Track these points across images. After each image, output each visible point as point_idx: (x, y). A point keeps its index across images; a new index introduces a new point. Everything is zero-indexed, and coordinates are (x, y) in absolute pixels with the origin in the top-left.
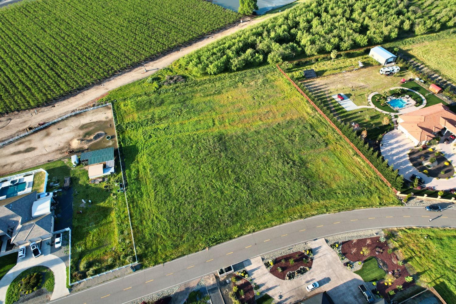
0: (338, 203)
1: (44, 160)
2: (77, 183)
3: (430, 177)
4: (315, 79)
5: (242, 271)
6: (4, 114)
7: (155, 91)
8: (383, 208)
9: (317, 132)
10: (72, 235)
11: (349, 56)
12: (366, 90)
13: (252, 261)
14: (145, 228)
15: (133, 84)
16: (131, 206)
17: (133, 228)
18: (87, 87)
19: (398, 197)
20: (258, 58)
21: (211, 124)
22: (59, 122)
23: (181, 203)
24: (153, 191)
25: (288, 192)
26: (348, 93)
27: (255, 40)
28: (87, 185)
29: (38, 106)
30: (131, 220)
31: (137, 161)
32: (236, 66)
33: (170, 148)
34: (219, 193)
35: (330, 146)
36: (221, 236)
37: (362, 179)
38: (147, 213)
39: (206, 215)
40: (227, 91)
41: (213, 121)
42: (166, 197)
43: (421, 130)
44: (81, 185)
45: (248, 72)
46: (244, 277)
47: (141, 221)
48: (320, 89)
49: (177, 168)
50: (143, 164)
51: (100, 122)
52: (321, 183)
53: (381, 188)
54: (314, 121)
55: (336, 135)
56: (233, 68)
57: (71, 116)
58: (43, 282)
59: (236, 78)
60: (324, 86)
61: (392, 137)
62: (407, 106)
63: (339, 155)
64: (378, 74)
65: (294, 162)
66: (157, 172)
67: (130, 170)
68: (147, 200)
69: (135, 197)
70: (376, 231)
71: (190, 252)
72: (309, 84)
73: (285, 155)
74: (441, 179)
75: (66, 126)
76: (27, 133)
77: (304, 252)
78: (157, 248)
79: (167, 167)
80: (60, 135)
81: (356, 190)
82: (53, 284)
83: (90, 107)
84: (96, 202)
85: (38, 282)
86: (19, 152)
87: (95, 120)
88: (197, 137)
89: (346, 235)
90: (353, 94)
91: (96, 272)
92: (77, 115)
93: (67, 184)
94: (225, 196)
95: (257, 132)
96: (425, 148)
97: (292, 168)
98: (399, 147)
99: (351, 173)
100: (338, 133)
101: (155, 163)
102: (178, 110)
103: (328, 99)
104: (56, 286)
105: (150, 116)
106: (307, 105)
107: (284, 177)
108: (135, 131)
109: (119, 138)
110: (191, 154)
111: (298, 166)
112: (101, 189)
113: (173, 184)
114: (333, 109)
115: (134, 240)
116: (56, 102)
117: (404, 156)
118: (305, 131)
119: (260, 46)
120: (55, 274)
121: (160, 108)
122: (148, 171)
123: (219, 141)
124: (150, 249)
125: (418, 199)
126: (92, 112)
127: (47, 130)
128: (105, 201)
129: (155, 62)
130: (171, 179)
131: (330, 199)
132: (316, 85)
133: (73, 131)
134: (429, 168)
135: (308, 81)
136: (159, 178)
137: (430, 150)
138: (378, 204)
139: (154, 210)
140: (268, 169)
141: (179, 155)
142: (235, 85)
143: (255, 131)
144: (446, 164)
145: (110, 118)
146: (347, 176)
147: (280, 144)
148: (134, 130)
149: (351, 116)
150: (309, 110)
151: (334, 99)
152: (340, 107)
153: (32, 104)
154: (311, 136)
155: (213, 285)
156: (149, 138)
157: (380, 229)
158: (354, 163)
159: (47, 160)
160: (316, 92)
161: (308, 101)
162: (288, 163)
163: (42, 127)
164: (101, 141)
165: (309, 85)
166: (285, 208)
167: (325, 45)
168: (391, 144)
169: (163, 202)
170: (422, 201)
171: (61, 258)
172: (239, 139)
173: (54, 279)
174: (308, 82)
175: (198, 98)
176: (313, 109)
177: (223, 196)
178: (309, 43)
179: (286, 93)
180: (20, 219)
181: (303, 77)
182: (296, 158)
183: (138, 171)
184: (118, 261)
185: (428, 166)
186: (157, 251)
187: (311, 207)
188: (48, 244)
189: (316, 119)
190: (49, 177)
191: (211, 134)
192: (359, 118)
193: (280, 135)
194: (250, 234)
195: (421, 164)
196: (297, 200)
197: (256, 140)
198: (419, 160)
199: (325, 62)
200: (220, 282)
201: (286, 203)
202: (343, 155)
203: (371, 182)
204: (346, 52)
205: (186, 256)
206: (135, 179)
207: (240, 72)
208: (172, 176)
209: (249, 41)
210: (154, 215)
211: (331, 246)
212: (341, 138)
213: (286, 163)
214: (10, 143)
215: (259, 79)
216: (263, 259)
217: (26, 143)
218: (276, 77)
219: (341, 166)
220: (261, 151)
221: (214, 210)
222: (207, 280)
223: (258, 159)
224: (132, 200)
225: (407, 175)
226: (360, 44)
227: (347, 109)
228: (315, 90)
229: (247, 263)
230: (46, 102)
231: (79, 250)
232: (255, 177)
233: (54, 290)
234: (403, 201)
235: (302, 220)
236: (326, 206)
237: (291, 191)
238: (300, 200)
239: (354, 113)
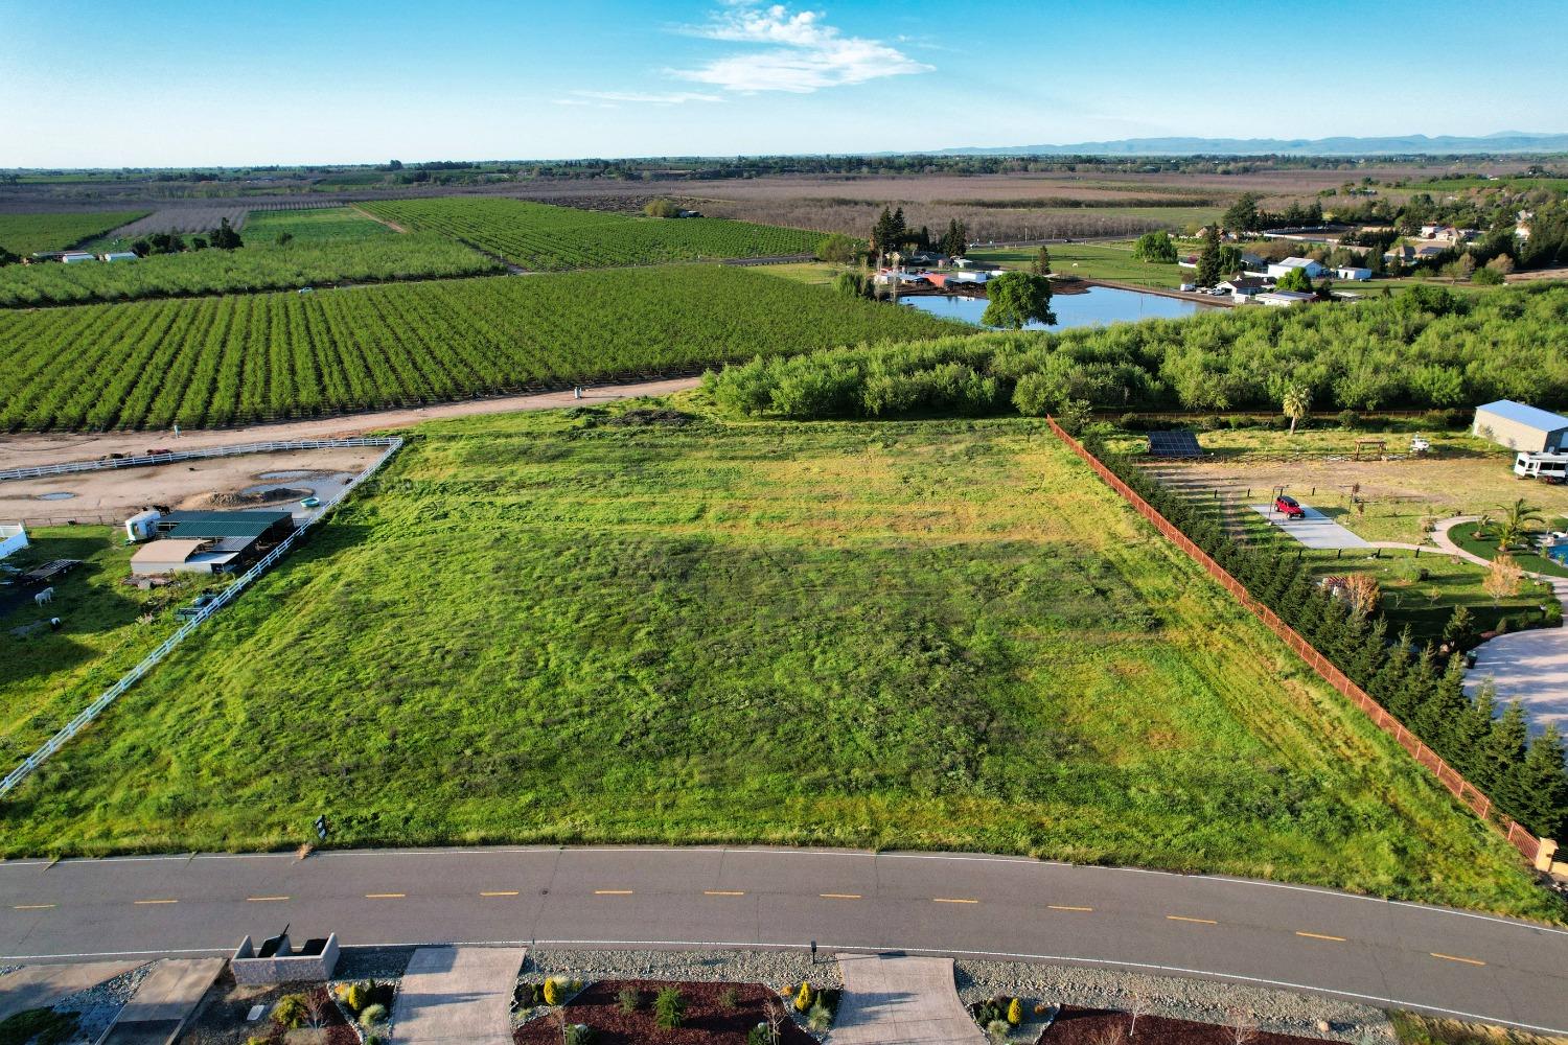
0: (1122, 826)
1: (66, 518)
2: (84, 580)
4: (1195, 464)
5: (371, 983)
6: (95, 430)
7: (562, 433)
8: (1419, 904)
9: (1129, 585)
12: (1430, 507)
13: (466, 956)
14: (137, 727)
15: (515, 415)
16: (174, 658)
17: (96, 719)
18: (376, 409)
20: (977, 386)
21: (684, 516)
22: (212, 457)
23: (358, 682)
24: (297, 633)
25: (862, 738)
26: (1331, 506)
28: (107, 587)
30: (121, 695)
31: (336, 559)
33: (480, 546)
34: (535, 683)
35: (1173, 633)
36: (407, 820)
37: (1308, 760)
39: (417, 736)
40: (814, 457)
41: (702, 510)
42: (320, 658)
44: (87, 586)
45: (926, 426)
46: (357, 1015)
47: (152, 704)
48: (1205, 487)
49: (449, 594)
50: (340, 569)
52: (1060, 741)
53: (1422, 816)
54: (1133, 556)
55: (1219, 604)
57: (259, 452)
59: (869, 434)
60: (1224, 483)
61: (1545, 649)
63: (1212, 667)
64: (1505, 476)
65: (958, 651)
66: (368, 593)
67: (285, 575)
68: (244, 654)
69: (217, 638)
72: (1163, 471)
73: (930, 625)
75: (220, 467)
76: (96, 466)
77: (782, 992)
79: (415, 585)
80: (180, 480)
81: (1255, 794)
83: (335, 441)
87: (315, 467)
88: (603, 536)
89: (1108, 980)
92: (280, 451)
93: (46, 572)
95: (852, 554)
97: (938, 667)
99: (1252, 731)
100: (1235, 599)
101: (385, 570)
102: (600, 476)
103: (1230, 512)
105: (492, 478)
106: (1123, 515)
107: (876, 684)
108: (408, 500)
110: (540, 568)
111: (973, 665)
112: (134, 602)
113: (387, 630)
114: (1243, 537)
115: (56, 752)
118: (1071, 576)
119: (1002, 364)
121: (546, 465)
122: (341, 584)
123: (675, 554)
124: (72, 793)
126: (329, 451)
127: (161, 467)
128: (104, 633)
129: (627, 386)
132: (1191, 477)
133: (226, 478)
135: (1163, 464)
136: (357, 605)
138: (1386, 880)
139: (238, 683)
140: (817, 650)
141: (492, 566)
143: (848, 552)
145: (366, 466)
146: (1222, 739)
147: (928, 594)
148: (407, 496)
149: (1322, 563)
150: (1124, 529)
151: (1256, 513)
152: (1278, 535)
154: (1089, 592)
155: (171, 1007)
156: (435, 518)
158: (1283, 701)
160: (1185, 491)
161: (1131, 508)
162: (926, 649)
163: (152, 460)
165: (1162, 475)
166: (805, 791)
167: (1266, 380)
168: (1532, 671)
169: (294, 669)
172: (765, 560)
174: (1157, 468)
176: (1146, 527)
177: (545, 695)
178: (1197, 370)
179: (1047, 481)
181: (1145, 454)
182: (977, 643)
183: (307, 581)
186: (89, 807)
187: (953, 814)
189: (1146, 553)
190: (18, 552)
191: (664, 536)
193: (948, 572)
194: (555, 849)
196: (888, 772)
197: (834, 571)
199: (1257, 433)
200: (219, 1002)
201: (823, 771)
202: (1233, 669)
203: (1365, 780)
206: (270, 596)
207: (894, 423)
208: (404, 609)
210: (219, 695)
211: (976, 1009)
212: (1241, 616)
213: (914, 647)
214: (30, 477)
215: (957, 442)
216: (527, 966)
217: (70, 484)
218: (1032, 445)
219: (1204, 701)
220: (830, 601)
222: (166, 977)
223: (796, 619)
224: (195, 644)
226: (1428, 393)
227: (1310, 544)
228: (1180, 487)
229: (431, 957)
232: (741, 664)
235: (870, 853)
236: (1040, 825)
237: (881, 734)
238: (908, 774)
239: (1341, 558)
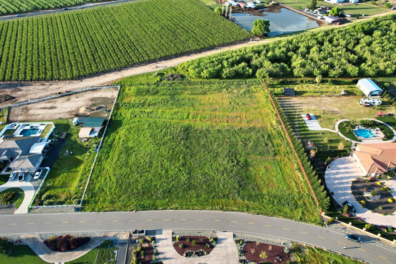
0: (261, 207)
1: (57, 116)
2: (70, 138)
3: (365, 209)
4: (293, 98)
5: (152, 237)
6: (50, 80)
7: (155, 83)
8: (302, 223)
9: (272, 142)
10: (49, 173)
11: (335, 83)
12: (338, 115)
13: (164, 232)
14: (98, 182)
15: (143, 75)
16: (97, 163)
17: (90, 180)
18: (110, 71)
19: (322, 217)
20: (248, 71)
21: (185, 117)
22: (79, 92)
23: (132, 171)
24: (117, 156)
25: (221, 185)
26: (318, 115)
27: (252, 56)
28: (76, 141)
29: (72, 79)
30: (92, 174)
31: (118, 132)
32: (226, 74)
33: (145, 128)
34: (164, 171)
35: (278, 157)
36: (149, 205)
37: (294, 192)
38: (105, 172)
39: (146, 185)
40: (211, 94)
41: (189, 115)
42: (124, 164)
43: (373, 162)
44: (72, 140)
45: (236, 81)
46: (151, 242)
47: (98, 177)
48: (293, 107)
49: (143, 145)
50: (120, 136)
51: (107, 98)
52: (254, 186)
53: (308, 205)
54: (274, 132)
55: (288, 148)
56: (223, 76)
57: (89, 90)
58: (16, 200)
59: (223, 84)
60: (298, 105)
61: (343, 163)
62: (373, 138)
63: (283, 166)
64: (358, 103)
65: (238, 162)
66: (127, 144)
67: (109, 138)
68: (109, 163)
69: (103, 158)
70: (284, 242)
71: (121, 209)
72: (285, 100)
73: (233, 154)
74: (376, 213)
75: (83, 96)
76: (56, 96)
77: (209, 238)
78: (99, 199)
79: (136, 141)
80: (76, 101)
81: (283, 200)
82: (21, 203)
83: (105, 86)
84: (75, 155)
85: (12, 198)
86: (46, 108)
87: (103, 96)
88: (170, 124)
89: (255, 236)
90: (322, 116)
91: (50, 204)
92: (94, 90)
93: (63, 137)
94: (168, 175)
95: (219, 131)
96: (373, 180)
97: (234, 167)
98: (346, 173)
99: (286, 184)
100: (291, 147)
101: (128, 136)
102: (166, 101)
103: (296, 117)
104: (22, 205)
105: (143, 101)
106: (275, 117)
107: (223, 172)
108: (127, 110)
109: (113, 112)
110: (159, 136)
111: (241, 166)
112: (83, 146)
113: (134, 156)
114: (297, 126)
115: (87, 189)
116: (85, 78)
117: (347, 183)
118: (261, 139)
119: (254, 62)
120: (25, 197)
121: (153, 96)
122: (121, 141)
123: (184, 131)
124: (94, 198)
125: (342, 225)
126: (104, 90)
127: (70, 96)
128: (82, 155)
129: (167, 61)
130: (134, 151)
131: (254, 202)
132: (291, 103)
133: (86, 101)
134: (369, 200)
135: (286, 98)
136: (126, 148)
137: (378, 183)
138: (298, 218)
139: (111, 171)
140: (213, 162)
141: (149, 135)
142: (220, 90)
143: (218, 130)
144: (390, 200)
145: (114, 97)
146: (281, 186)
147: (234, 145)
148: (126, 109)
149: (311, 136)
150: (274, 123)
151: (302, 117)
152: (305, 125)
153: (68, 77)
154: (264, 144)
155: (125, 240)
156: (134, 117)
157: (289, 240)
158: (293, 176)
159: (59, 117)
160: (289, 108)
161: (276, 115)
162: (232, 162)
163: (67, 94)
164: (100, 112)
165: (285, 102)
166: (212, 198)
167: (314, 70)
168: (339, 169)
169: (120, 167)
170: (346, 228)
171: (34, 187)
172: (202, 133)
173: (23, 200)
174: (285, 99)
175: (186, 95)
176: (278, 122)
177: (166, 175)
178: (299, 66)
179: (260, 104)
180: (20, 152)
181: (283, 94)
182: (242, 160)
183: (114, 140)
184: (68, 200)
185: (368, 198)
186: (98, 202)
187: (235, 204)
188: (31, 175)
189: (277, 131)
190: (54, 129)
191: (182, 124)
192: (317, 139)
193: (238, 137)
194: (173, 211)
195: (361, 193)
196: (225, 194)
197: (216, 137)
198: (361, 190)
199: (309, 85)
200: (131, 239)
201: (214, 194)
202: (287, 167)
203: (302, 197)
204: (334, 79)
205: (116, 212)
206: (109, 145)
207: (229, 80)
208: (135, 149)
209: (247, 56)
210: (109, 174)
211: (236, 241)
212: (291, 152)
213: (230, 161)
214: (44, 100)
215: (242, 88)
216: (173, 233)
217: (53, 103)
218: (259, 89)
219: (280, 176)
220: (215, 147)
221: (154, 183)
222: (122, 235)
223: (209, 153)
224: (99, 160)
225: (341, 200)
226: (350, 74)
227: (310, 129)
228: (288, 107)
229: (159, 232)
230: (78, 77)
231: (48, 185)
232: (199, 166)
233: (20, 207)
234: (325, 223)
235: (222, 212)
236: (248, 206)
237: (224, 185)
238: (228, 194)
239: (315, 134)
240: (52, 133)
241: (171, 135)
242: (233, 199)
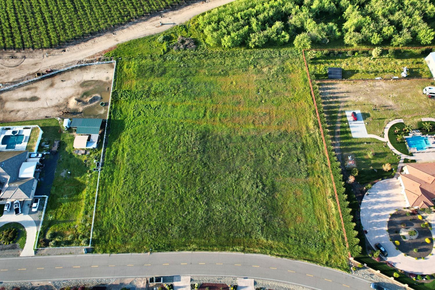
0: (286, 248)
1: (43, 114)
2: (64, 149)
3: (399, 251)
4: (338, 82)
5: (170, 284)
6: (21, 49)
7: (161, 56)
8: (328, 268)
9: (305, 157)
10: (48, 202)
11: (398, 55)
12: (391, 113)
13: (182, 278)
14: (105, 216)
16: (101, 189)
17: (96, 212)
18: (100, 33)
19: (350, 261)
20: (284, 37)
21: (201, 115)
22: (64, 72)
23: (142, 200)
24: (123, 178)
25: (243, 220)
26: (366, 112)
27: (291, 9)
28: (71, 154)
29: (51, 46)
30: (97, 203)
31: (120, 140)
32: (254, 43)
33: (153, 134)
34: (178, 200)
35: (310, 179)
36: (164, 246)
37: (324, 228)
38: (111, 198)
39: (159, 219)
40: (234, 74)
41: (205, 112)
42: (132, 190)
43: (420, 193)
45: (267, 52)
47: (104, 208)
48: (337, 97)
49: (152, 160)
50: (123, 146)
51: (101, 81)
52: (280, 220)
53: (337, 246)
54: (310, 141)
55: (324, 165)
56: (250, 45)
57: (76, 68)
58: (18, 239)
59: (250, 58)
60: (343, 95)
61: (385, 188)
62: (428, 150)
63: (315, 191)
66: (133, 159)
67: (111, 148)
68: (115, 187)
69: (107, 181)
71: (134, 251)
72: (329, 86)
73: (259, 176)
74: (409, 257)
75: (69, 79)
76: (35, 79)
77: (229, 286)
78: (109, 238)
79: (143, 155)
80: (62, 88)
81: (311, 239)
82: (24, 243)
83: (96, 60)
85: (14, 237)
87: (96, 78)
88: (182, 128)
89: (276, 284)
91: (57, 244)
92: (83, 66)
94: (183, 205)
95: (243, 138)
96: (415, 213)
97: (259, 194)
98: (387, 202)
99: (316, 218)
100: (327, 164)
101: (134, 147)
102: (176, 87)
103: (339, 115)
104: (26, 245)
105: (146, 88)
106: (312, 115)
107: (246, 202)
108: (128, 103)
109: (111, 107)
110: (170, 147)
111: (266, 193)
112: (81, 161)
113: (142, 177)
114: (339, 130)
115: (94, 224)
116: (68, 45)
117: (385, 216)
118: (293, 152)
120: (27, 234)
121: (160, 79)
122: (126, 155)
123: (201, 139)
124: (103, 237)
125: (370, 271)
126: (96, 67)
127: (53, 79)
128: (81, 176)
129: (175, 12)
130: (142, 170)
132: (336, 91)
133: (74, 87)
134: (404, 240)
135: (330, 82)
136: (132, 165)
137: (419, 217)
138: (324, 262)
139: (118, 200)
140: (234, 187)
141: (158, 145)
142: (245, 68)
143: (242, 137)
144: (427, 240)
145: (110, 79)
146: (310, 220)
147: (260, 160)
148: (127, 101)
149: (353, 146)
150: (311, 124)
151: (346, 116)
152: (347, 129)
153: (45, 45)
154: (296, 160)
155: (142, 288)
156: (138, 116)
158: (326, 207)
159: (45, 115)
160: (331, 100)
161: (315, 112)
162: (257, 187)
163: (48, 74)
164: (95, 106)
165: (327, 89)
166: (232, 237)
167: (372, 36)
169: (128, 194)
170: (373, 275)
171: (35, 221)
172: (222, 142)
173: (26, 239)
174: (328, 84)
175: (203, 75)
176: (316, 124)
177: (181, 205)
178: (353, 28)
179: (296, 93)
180: (8, 177)
181: (326, 75)
182: (268, 182)
183: (117, 152)
184: (76, 240)
185: (404, 237)
186: (108, 241)
187: (257, 244)
188: (28, 205)
189: (313, 138)
191: (197, 127)
192: (360, 152)
193: (265, 148)
194: (190, 252)
195: (398, 231)
196: (247, 231)
197: (239, 148)
198: (399, 226)
199: (362, 58)
201: (235, 231)
202: (319, 194)
203: (331, 236)
204: (397, 48)
205: (130, 254)
206: (111, 161)
207: (258, 51)
208: (143, 167)
209: (283, 9)
210: (116, 204)
212: (327, 171)
213: (255, 186)
214: (20, 86)
215: (275, 65)
216: (192, 280)
217: (33, 90)
218: (295, 66)
219: (310, 206)
220: (238, 163)
222: (139, 282)
223: (230, 173)
224: (103, 184)
225: (375, 239)
226: (422, 40)
227: (354, 135)
228: (331, 98)
229: (177, 278)
231: (50, 218)
232: (219, 192)
233: (25, 248)
234: (352, 268)
235: (243, 254)
236: (272, 247)
237: (246, 220)
238: (251, 232)
239: (358, 143)
240: (41, 141)
241: (184, 145)
242: (255, 238)
